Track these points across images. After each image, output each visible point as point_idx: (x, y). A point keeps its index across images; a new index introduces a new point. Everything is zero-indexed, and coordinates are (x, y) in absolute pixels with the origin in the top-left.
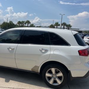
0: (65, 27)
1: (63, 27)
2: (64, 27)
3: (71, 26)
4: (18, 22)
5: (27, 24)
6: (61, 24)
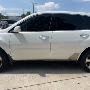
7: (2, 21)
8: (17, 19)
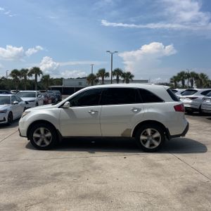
0: (120, 78)
1: (115, 78)
2: (118, 77)
3: (133, 76)
4: (12, 72)
5: (34, 75)
6: (112, 72)
7: (49, 89)
8: (80, 84)
